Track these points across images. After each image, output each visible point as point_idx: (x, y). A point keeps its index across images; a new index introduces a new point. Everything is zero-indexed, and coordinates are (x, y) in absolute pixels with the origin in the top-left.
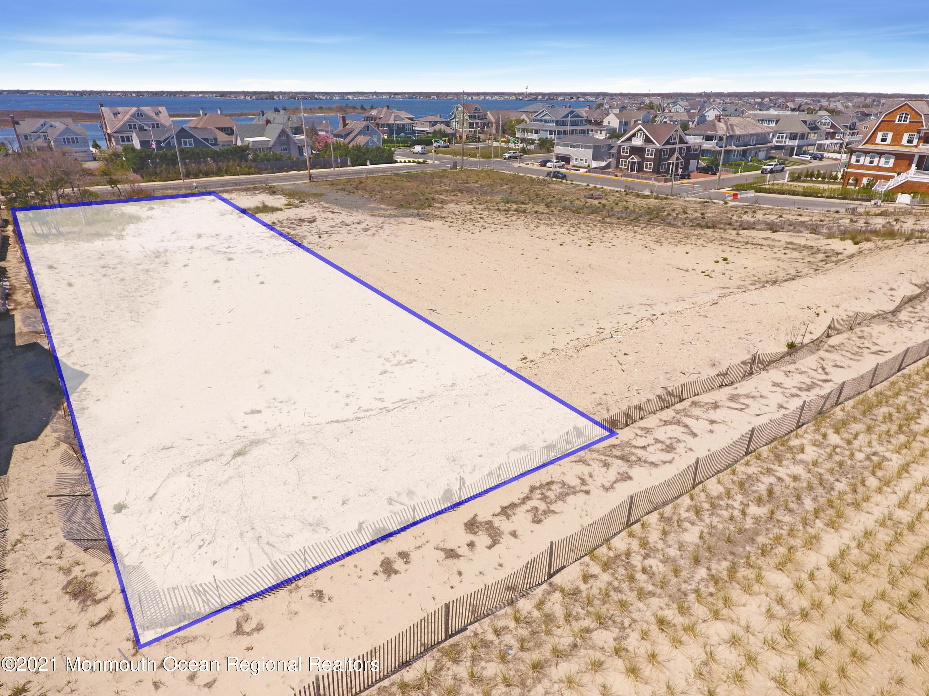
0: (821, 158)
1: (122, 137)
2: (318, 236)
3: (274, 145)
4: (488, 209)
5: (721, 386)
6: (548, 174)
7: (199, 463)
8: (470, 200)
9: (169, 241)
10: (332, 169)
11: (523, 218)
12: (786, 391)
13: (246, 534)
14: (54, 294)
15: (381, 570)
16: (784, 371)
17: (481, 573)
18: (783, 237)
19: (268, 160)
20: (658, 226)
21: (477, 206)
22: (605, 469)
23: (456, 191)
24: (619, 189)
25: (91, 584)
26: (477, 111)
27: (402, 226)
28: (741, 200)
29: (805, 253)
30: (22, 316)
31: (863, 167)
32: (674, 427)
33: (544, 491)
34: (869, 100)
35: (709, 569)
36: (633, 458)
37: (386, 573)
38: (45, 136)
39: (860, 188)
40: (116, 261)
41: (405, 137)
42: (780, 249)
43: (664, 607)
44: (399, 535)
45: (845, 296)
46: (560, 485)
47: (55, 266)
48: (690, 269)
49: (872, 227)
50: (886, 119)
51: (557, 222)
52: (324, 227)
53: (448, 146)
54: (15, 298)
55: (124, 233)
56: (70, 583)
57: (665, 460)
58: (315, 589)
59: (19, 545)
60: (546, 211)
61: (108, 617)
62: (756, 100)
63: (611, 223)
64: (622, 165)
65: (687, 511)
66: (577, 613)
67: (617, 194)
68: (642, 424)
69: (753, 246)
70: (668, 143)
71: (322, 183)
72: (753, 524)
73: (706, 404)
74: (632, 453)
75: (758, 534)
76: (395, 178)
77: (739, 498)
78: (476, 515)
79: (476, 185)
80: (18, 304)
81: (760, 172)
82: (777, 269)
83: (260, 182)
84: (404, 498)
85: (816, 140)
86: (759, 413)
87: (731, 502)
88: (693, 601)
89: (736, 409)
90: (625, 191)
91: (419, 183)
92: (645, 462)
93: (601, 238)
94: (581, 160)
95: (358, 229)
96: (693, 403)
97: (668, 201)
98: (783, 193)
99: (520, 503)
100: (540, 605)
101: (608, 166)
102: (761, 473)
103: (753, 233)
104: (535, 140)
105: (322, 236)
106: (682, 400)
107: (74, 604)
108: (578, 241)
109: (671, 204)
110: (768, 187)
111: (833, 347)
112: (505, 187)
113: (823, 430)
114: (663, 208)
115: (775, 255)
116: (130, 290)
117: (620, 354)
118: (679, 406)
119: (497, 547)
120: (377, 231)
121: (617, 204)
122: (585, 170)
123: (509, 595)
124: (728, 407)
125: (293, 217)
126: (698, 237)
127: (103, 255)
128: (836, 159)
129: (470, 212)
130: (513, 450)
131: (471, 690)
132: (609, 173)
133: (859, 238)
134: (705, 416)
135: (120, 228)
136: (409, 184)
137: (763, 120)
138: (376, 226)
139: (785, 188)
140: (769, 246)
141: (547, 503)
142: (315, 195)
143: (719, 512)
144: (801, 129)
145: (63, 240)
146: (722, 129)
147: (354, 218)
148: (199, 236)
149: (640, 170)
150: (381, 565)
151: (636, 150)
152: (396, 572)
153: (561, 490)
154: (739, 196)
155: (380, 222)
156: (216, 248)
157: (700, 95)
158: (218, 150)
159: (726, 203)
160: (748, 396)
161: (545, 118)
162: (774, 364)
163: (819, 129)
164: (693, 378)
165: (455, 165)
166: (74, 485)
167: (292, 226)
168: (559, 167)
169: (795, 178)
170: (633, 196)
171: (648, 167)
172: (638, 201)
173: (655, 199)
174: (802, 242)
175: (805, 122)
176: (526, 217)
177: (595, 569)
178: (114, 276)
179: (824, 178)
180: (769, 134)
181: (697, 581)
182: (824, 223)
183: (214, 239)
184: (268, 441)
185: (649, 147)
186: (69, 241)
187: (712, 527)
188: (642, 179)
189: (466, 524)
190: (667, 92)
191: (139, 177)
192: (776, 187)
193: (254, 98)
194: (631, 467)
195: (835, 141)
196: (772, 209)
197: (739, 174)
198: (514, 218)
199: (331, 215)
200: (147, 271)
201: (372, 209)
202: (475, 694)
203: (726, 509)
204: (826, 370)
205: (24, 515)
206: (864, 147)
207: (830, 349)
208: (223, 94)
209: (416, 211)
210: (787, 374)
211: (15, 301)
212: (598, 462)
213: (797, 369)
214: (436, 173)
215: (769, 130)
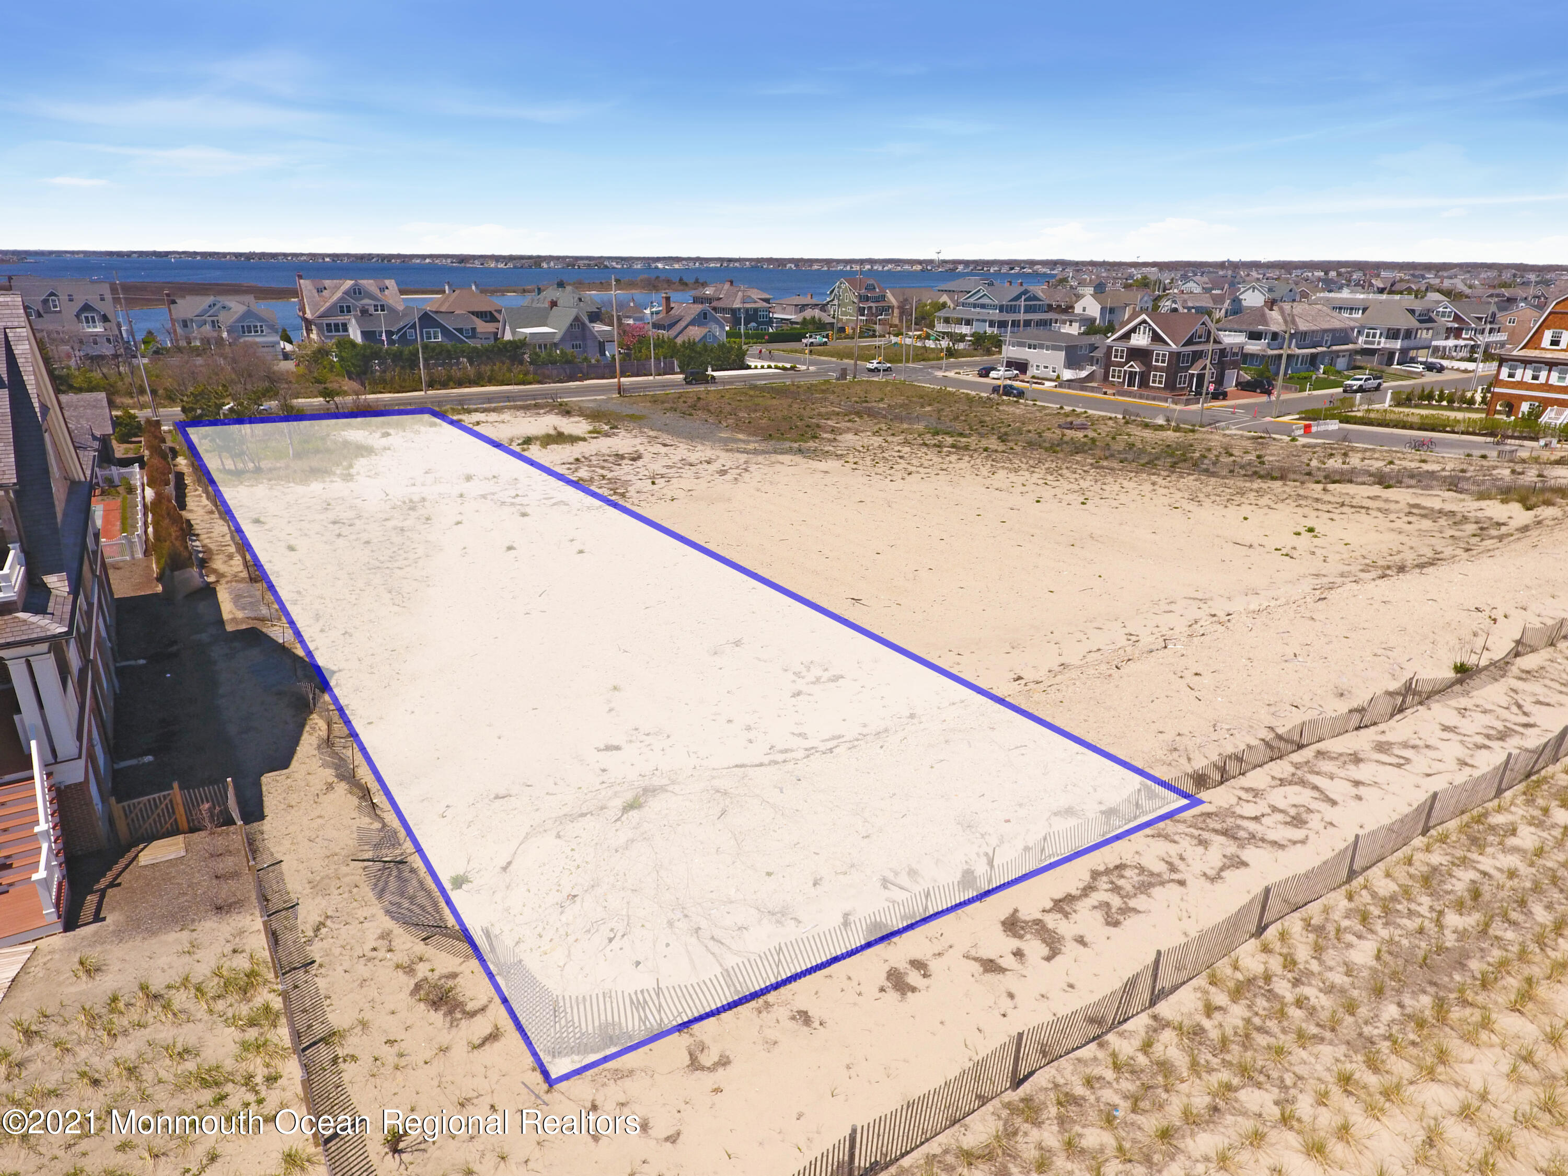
0: (1441, 369)
1: (329, 325)
2: (650, 481)
3: (563, 339)
4: (906, 442)
5: (1358, 728)
6: (996, 389)
7: (571, 818)
8: (876, 428)
9: (423, 485)
10: (651, 378)
11: (967, 458)
12: (1466, 738)
13: (677, 924)
15: (890, 985)
16: (1456, 709)
17: (1043, 996)
18: (1402, 496)
19: (554, 363)
20: (1189, 474)
21: (890, 439)
22: (1200, 849)
23: (851, 413)
24: (1113, 415)
25: (451, 989)
26: (871, 288)
27: (778, 467)
28: (1318, 435)
29: (1443, 521)
30: (230, 593)
31: (1521, 385)
32: (1297, 788)
33: (1115, 880)
34: (1507, 276)
35: (1400, 1005)
36: (1242, 834)
37: (897, 990)
38: (213, 322)
39: (1517, 418)
40: (351, 514)
41: (757, 329)
42: (1401, 515)
43: (1343, 1058)
44: (904, 935)
45: (1534, 592)
46: (1137, 871)
47: (262, 519)
48: (1255, 545)
49: (1553, 482)
50: (1558, 309)
51: (1023, 466)
52: (657, 467)
53: (825, 344)
54: (215, 566)
55: (353, 471)
56: (418, 987)
57: (1295, 839)
58: (795, 1009)
59: (324, 931)
60: (1001, 447)
61: (494, 1036)
62: (1316, 274)
63: (1112, 469)
64: (1113, 376)
65: (1347, 917)
66: (1207, 1062)
67: (1110, 423)
68: (1244, 781)
69: (1353, 510)
70: (1189, 342)
71: (639, 399)
72: (1457, 940)
73: (1341, 755)
74: (1239, 826)
75: (1468, 957)
76: (752, 393)
77: (1426, 900)
78: (1016, 911)
79: (881, 405)
80: (220, 576)
81: (1341, 390)
82: (1401, 548)
83: (545, 395)
84: (904, 880)
85: (1431, 340)
86: (1429, 771)
87: (1413, 906)
88: (1387, 1051)
89: (1390, 764)
90: (1124, 418)
91: (790, 400)
92: (1263, 840)
93: (1100, 491)
94: (1046, 367)
95: (710, 472)
96: (1319, 753)
97: (1197, 436)
98: (1387, 426)
99: (1081, 896)
100: (1146, 1047)
101: (1090, 377)
102: (1453, 863)
103: (1351, 489)
104: (966, 335)
105: (657, 481)
106: (1300, 747)
107: (437, 1017)
108: (1064, 497)
109: (1203, 440)
110: (1359, 414)
111: (1528, 672)
112: (928, 409)
113: (1540, 802)
114: (1191, 446)
115: (1393, 525)
116: (382, 558)
117: (1188, 675)
118: (1297, 757)
119: (1058, 958)
120: (740, 475)
121: (1114, 438)
122: (1054, 384)
123: (1094, 1030)
124: (1377, 761)
125: (605, 451)
126: (1260, 493)
127: (329, 505)
128: (1466, 371)
129: (880, 446)
130: (1055, 814)
131: (1069, 1166)
132: (1093, 389)
133: (1533, 500)
134: (1342, 773)
135: (345, 464)
136: (775, 402)
137: (1340, 308)
138: (737, 468)
139: (1389, 417)
140: (1379, 510)
141: (1122, 897)
142: (633, 418)
143: (1398, 920)
144: (1406, 322)
145: (265, 481)
146: (1275, 321)
147: (700, 454)
148: (469, 478)
149: (1144, 383)
150: (888, 979)
151: (1136, 354)
152: (914, 989)
153: (1141, 878)
154: (1314, 429)
155: (742, 461)
156: (495, 497)
157: (1222, 265)
158: (479, 346)
159: (1294, 440)
160: (1405, 745)
161: (981, 301)
162: (1437, 697)
163: (1434, 321)
164: (1313, 714)
165: (843, 374)
166: (377, 846)
167: (606, 464)
168: (1010, 379)
169: (1403, 399)
170: (1138, 425)
171: (1157, 380)
172: (1147, 434)
173: (1175, 431)
174: (1436, 504)
175: (1412, 312)
176: (972, 457)
177: (1220, 998)
178: (354, 537)
179: (1451, 401)
180: (1352, 329)
181: (1385, 1023)
182: (1468, 475)
183: (492, 482)
184: (670, 788)
185: (1159, 349)
186: (273, 482)
187: (1391, 941)
188: (1147, 399)
189: (1004, 923)
190: (1166, 260)
191: (355, 385)
192: (1372, 415)
193: (510, 265)
194: (1242, 847)
195: (1462, 343)
196: (1373, 450)
197: (1307, 393)
198: (953, 458)
199: (663, 450)
200: (402, 530)
201: (725, 441)
202: (1077, 1171)
203: (1409, 918)
204: (1525, 709)
205: (317, 887)
206: (1522, 353)
207: (1524, 676)
208: (463, 259)
209: (796, 445)
210: (1462, 712)
211: (215, 571)
212: (1188, 838)
213: (1477, 706)
214: (816, 385)
215: (1352, 324)
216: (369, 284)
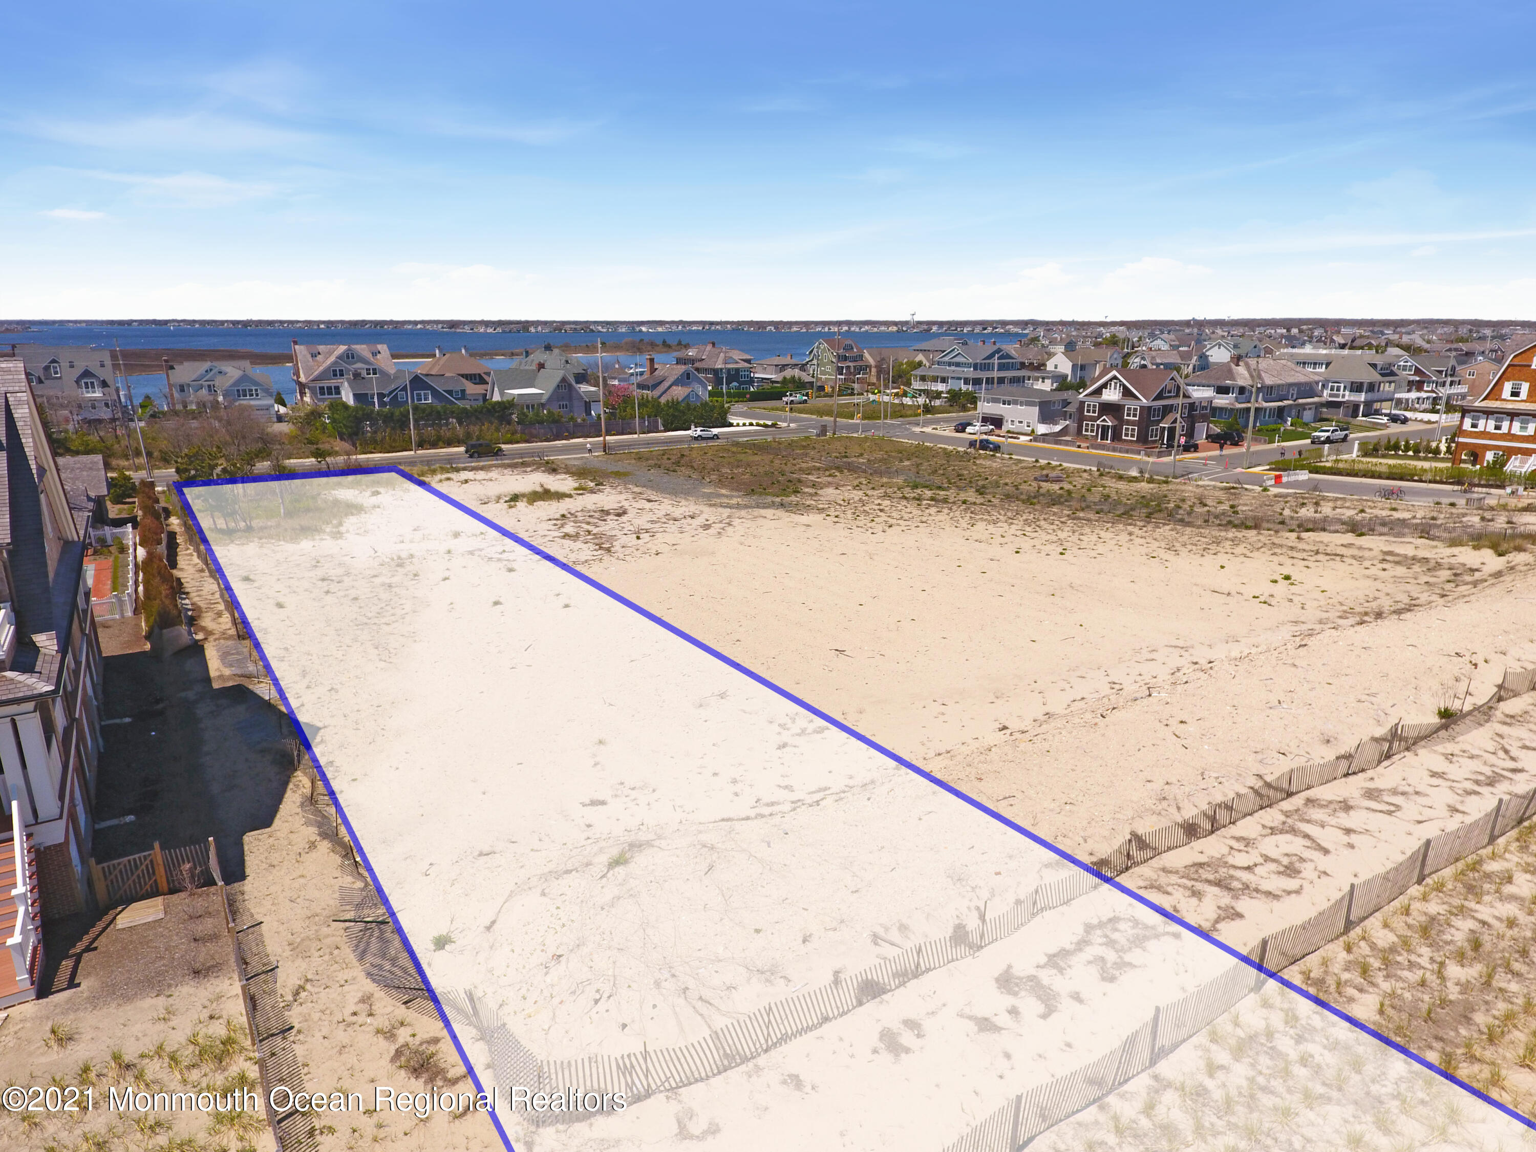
0: (1405, 421)
1: (322, 388)
2: (635, 536)
3: (550, 399)
4: (886, 496)
5: (1346, 775)
6: (972, 444)
7: (558, 875)
8: (856, 483)
9: (412, 542)
10: (636, 436)
11: (946, 511)
12: (1454, 784)
13: (664, 984)
14: (259, 619)
15: (883, 1046)
16: (1443, 754)
17: (1040, 1056)
18: (1375, 543)
19: (541, 422)
20: (1164, 524)
21: (870, 492)
22: (1194, 901)
23: (831, 469)
24: (1088, 468)
25: (432, 1055)
26: (849, 348)
27: (761, 521)
28: (1289, 485)
29: (1417, 568)
30: (218, 651)
31: (1484, 434)
32: (1289, 837)
33: (1108, 933)
34: (1463, 331)
36: (1236, 884)
37: (891, 1051)
38: (209, 386)
39: (1482, 467)
40: (340, 571)
41: (738, 388)
42: (1375, 562)
43: (1351, 1119)
45: (1512, 636)
46: (1131, 924)
47: (251, 577)
48: (1233, 592)
49: (1522, 528)
50: (1516, 362)
51: (1001, 517)
52: (642, 522)
53: (805, 402)
54: (203, 624)
55: (342, 529)
56: (398, 1053)
57: (1289, 889)
58: (786, 1073)
59: (303, 995)
60: (980, 500)
62: (1279, 331)
63: (1089, 520)
64: (1087, 430)
65: (1347, 969)
66: (1212, 1124)
67: (1085, 475)
68: (1234, 830)
69: (1328, 557)
70: (1159, 397)
71: (624, 456)
72: (1461, 993)
73: (1331, 802)
74: (1232, 877)
75: (1473, 1010)
76: (734, 449)
77: (1425, 951)
78: (1010, 967)
79: (861, 460)
80: (208, 633)
81: (1309, 441)
82: (1377, 594)
83: (532, 454)
84: (895, 936)
85: (1394, 393)
86: (1420, 818)
87: (1413, 958)
88: (1396, 1111)
89: (1381, 811)
90: (1098, 470)
91: (772, 456)
92: (1257, 890)
93: (1078, 542)
94: (1021, 422)
95: (694, 526)
96: (1309, 801)
97: (1170, 487)
98: (1356, 475)
99: (1075, 950)
100: (1149, 1109)
101: (1064, 432)
102: (1451, 913)
103: (1324, 537)
104: (942, 392)
105: (641, 536)
106: (1290, 795)
107: (418, 1084)
108: (1043, 547)
109: (1177, 490)
110: (1328, 464)
111: (1512, 717)
112: (907, 463)
114: (1166, 496)
115: (1367, 572)
116: (370, 615)
117: (1173, 722)
118: (1286, 805)
119: (1054, 1016)
120: (723, 529)
121: (1089, 490)
122: (1028, 438)
123: (1095, 1092)
124: (1367, 809)
125: (590, 506)
126: (1235, 542)
127: (318, 562)
128: (1429, 422)
129: (860, 500)
130: (1046, 866)
132: (1067, 443)
133: (1504, 546)
134: (1333, 821)
135: (335, 522)
136: (757, 458)
137: (1304, 363)
138: (721, 522)
139: (1357, 466)
140: (1353, 557)
141: (1117, 951)
142: (618, 475)
143: (1399, 972)
144: (1369, 376)
145: (256, 539)
146: (1242, 376)
147: (684, 509)
148: (456, 535)
149: (1117, 437)
150: (881, 1039)
151: (1108, 408)
152: (907, 1050)
153: (1135, 931)
154: (1285, 479)
155: (725, 516)
156: (483, 553)
157: (1187, 323)
158: (468, 407)
159: (1265, 490)
160: (1394, 792)
161: (957, 360)
162: (1423, 743)
163: (1396, 375)
164: (1300, 762)
165: (823, 430)
166: (359, 906)
167: (591, 520)
168: (986, 433)
169: (1371, 450)
170: (1112, 477)
171: (1130, 434)
172: (1122, 486)
173: (1149, 482)
174: (1409, 551)
175: (1374, 366)
176: (951, 509)
177: (1222, 1056)
178: (341, 593)
179: (1417, 451)
180: (1317, 383)
181: (1393, 1081)
182: (1439, 522)
183: (479, 539)
184: (657, 843)
185: (1130, 404)
186: (264, 540)
187: (1393, 995)
188: (1120, 452)
189: (997, 980)
190: (1134, 319)
191: (346, 446)
192: (1341, 465)
193: (499, 330)
194: (1236, 897)
195: (1424, 395)
196: (1344, 499)
197: (1276, 444)
198: (933, 510)
199: (648, 505)
200: (390, 586)
201: (709, 496)
203: (1410, 969)
204: (1512, 754)
205: (298, 949)
206: (1484, 404)
207: (1508, 720)
208: (453, 324)
209: (778, 500)
210: (1449, 757)
211: (203, 629)
212: (1181, 889)
213: (1464, 751)
214: (797, 442)
215: (1316, 378)
216: (362, 349)
